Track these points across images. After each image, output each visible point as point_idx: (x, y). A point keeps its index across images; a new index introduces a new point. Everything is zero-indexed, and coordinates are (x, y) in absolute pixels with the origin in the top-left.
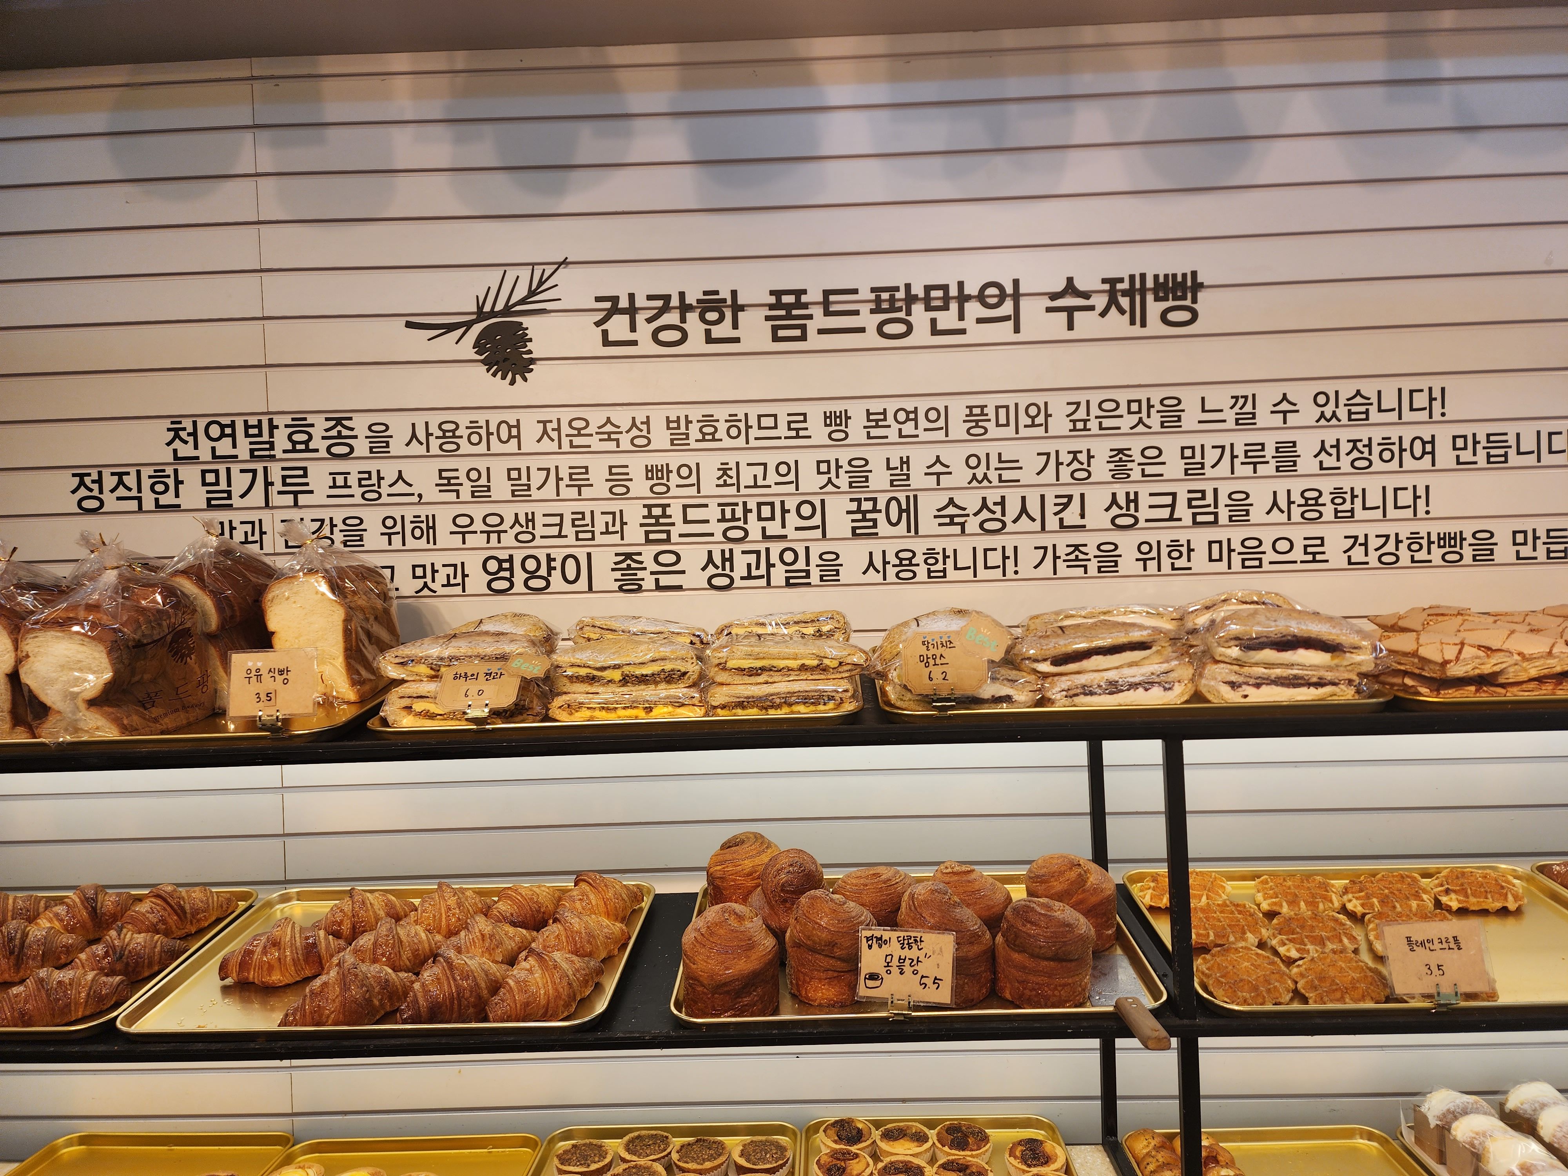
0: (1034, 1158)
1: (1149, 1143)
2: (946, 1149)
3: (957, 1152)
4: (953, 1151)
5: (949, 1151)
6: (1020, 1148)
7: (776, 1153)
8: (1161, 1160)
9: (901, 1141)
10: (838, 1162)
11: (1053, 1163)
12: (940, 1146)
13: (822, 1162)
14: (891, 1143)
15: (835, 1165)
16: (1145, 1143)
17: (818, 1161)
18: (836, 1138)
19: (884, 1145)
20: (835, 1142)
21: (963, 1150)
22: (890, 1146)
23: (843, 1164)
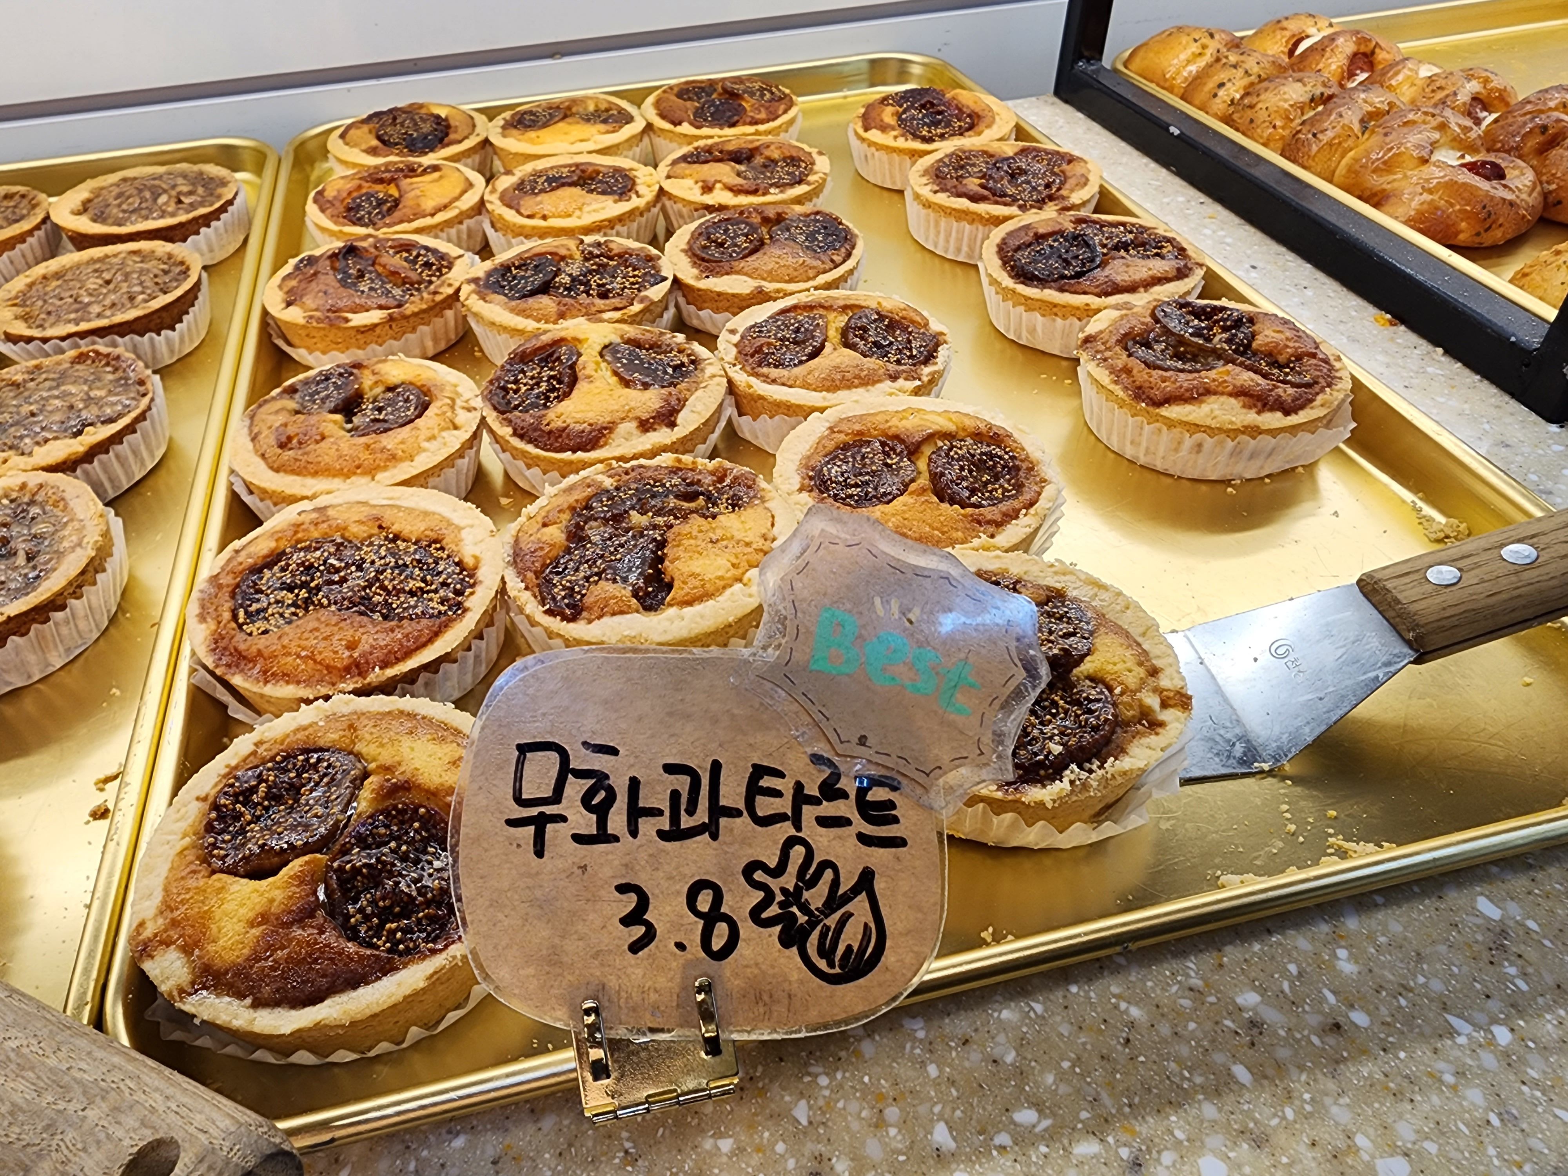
0: (936, 124)
1: (1204, 47)
2: (686, 128)
3: (716, 131)
4: (705, 131)
5: (693, 131)
6: (889, 110)
7: (190, 193)
8: (1255, 70)
9: (561, 125)
10: (379, 187)
11: (989, 126)
12: (667, 126)
13: (330, 194)
14: (532, 134)
15: (369, 196)
16: (1194, 48)
17: (320, 193)
18: (375, 142)
19: (512, 143)
20: (372, 151)
21: (733, 125)
22: (531, 141)
23: (393, 191)
